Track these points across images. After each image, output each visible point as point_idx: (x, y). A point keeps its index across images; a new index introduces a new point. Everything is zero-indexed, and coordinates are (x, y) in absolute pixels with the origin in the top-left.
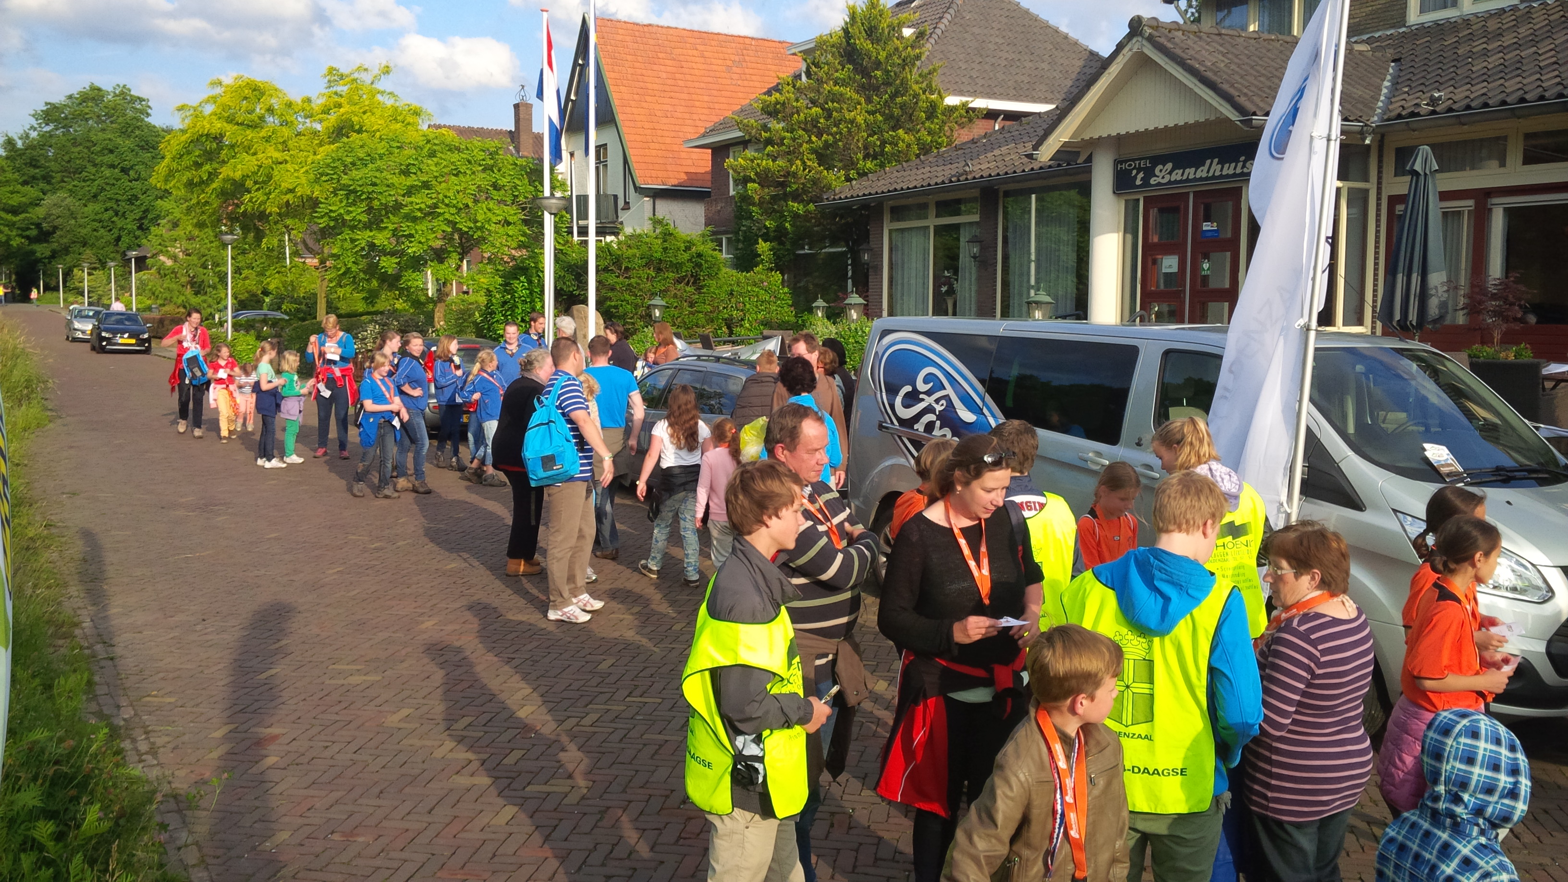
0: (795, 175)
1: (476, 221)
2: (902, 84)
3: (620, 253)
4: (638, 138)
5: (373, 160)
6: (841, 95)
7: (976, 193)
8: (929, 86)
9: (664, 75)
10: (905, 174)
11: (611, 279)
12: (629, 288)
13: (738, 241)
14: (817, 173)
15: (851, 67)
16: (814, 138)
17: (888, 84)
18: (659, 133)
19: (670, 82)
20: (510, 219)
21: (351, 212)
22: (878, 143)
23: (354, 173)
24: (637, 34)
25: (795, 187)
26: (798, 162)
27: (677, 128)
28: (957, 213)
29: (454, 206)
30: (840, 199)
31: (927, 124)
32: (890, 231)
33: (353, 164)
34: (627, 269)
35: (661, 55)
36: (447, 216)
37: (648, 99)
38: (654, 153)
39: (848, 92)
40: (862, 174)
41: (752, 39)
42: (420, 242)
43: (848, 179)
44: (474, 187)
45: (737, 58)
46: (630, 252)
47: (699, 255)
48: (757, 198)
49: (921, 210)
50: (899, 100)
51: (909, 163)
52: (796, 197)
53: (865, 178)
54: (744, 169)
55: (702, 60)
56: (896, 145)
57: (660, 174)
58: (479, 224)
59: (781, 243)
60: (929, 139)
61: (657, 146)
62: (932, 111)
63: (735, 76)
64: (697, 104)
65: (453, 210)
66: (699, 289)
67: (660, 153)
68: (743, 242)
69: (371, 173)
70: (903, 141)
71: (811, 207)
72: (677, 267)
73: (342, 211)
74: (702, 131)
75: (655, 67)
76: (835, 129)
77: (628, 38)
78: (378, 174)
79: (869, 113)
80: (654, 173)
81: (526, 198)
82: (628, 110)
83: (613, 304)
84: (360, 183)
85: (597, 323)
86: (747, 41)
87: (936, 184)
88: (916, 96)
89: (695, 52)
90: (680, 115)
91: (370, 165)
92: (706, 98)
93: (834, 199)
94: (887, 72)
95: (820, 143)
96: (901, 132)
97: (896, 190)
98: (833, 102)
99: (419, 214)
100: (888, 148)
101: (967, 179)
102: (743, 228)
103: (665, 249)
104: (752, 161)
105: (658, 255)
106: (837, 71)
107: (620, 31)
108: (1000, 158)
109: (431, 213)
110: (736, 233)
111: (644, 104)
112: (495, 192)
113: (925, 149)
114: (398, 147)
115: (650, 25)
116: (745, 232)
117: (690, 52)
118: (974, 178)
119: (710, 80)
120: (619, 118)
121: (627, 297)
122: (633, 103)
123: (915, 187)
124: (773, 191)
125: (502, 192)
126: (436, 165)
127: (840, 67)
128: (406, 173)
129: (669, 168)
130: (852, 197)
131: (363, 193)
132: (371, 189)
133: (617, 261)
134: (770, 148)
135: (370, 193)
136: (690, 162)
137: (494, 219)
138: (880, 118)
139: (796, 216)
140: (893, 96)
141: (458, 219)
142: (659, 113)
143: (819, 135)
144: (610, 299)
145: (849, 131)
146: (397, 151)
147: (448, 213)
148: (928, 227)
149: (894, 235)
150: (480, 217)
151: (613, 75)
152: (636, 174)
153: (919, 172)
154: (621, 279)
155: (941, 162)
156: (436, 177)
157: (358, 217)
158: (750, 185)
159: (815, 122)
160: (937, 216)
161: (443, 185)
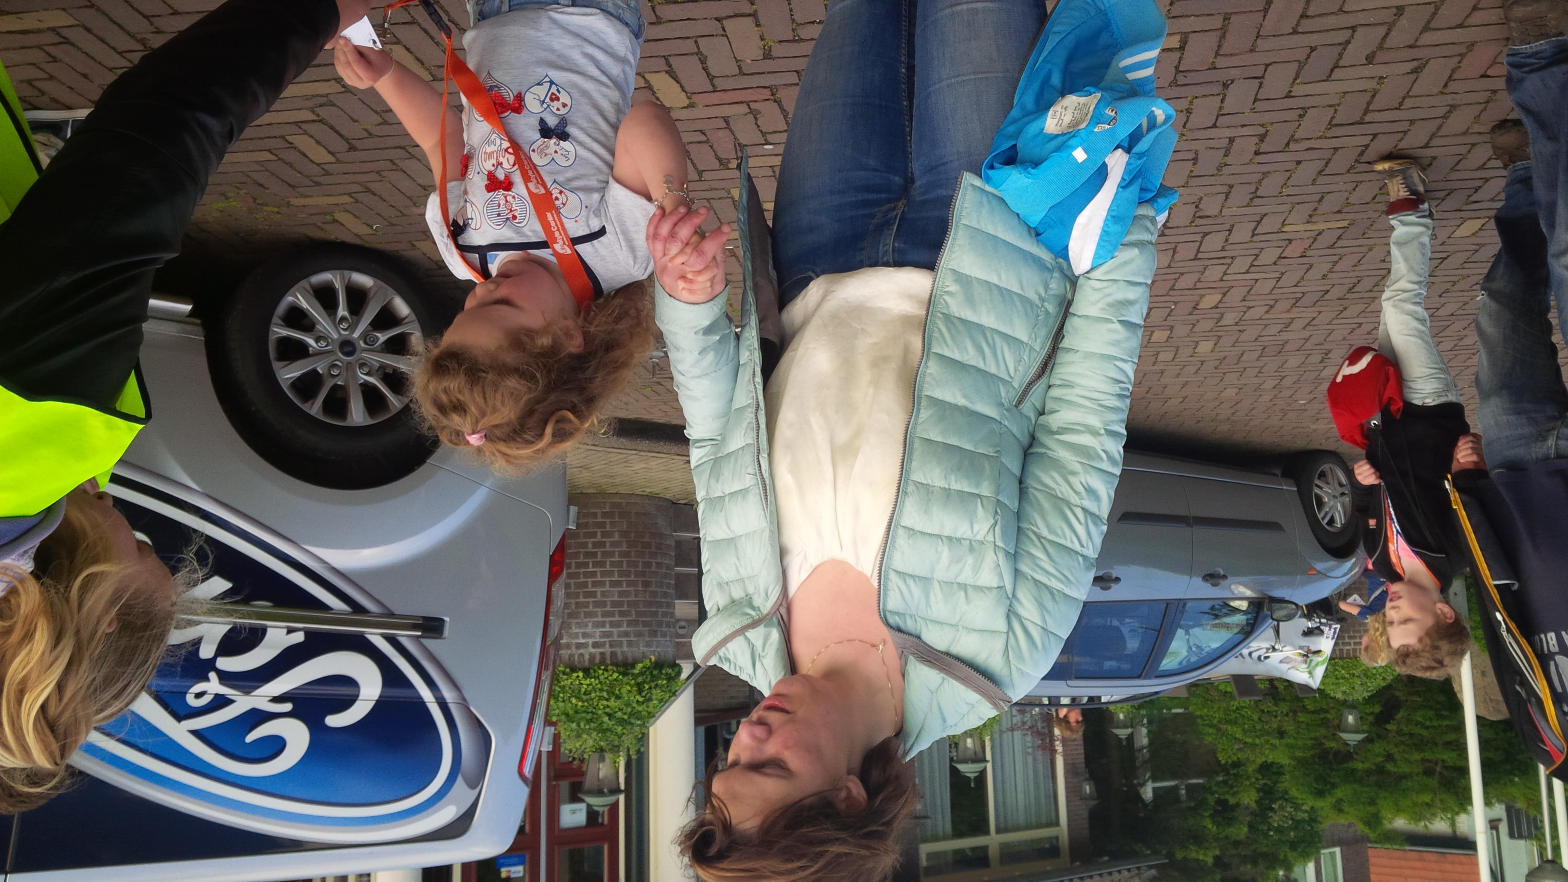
28: (957, 852)
30: (1129, 870)
32: (1057, 824)
49: (1011, 855)
57: (1449, 867)
80: (1458, 868)
93: (1138, 868)
105: (1384, 793)
130: (1110, 874)
139: (1200, 841)
160: (985, 849)
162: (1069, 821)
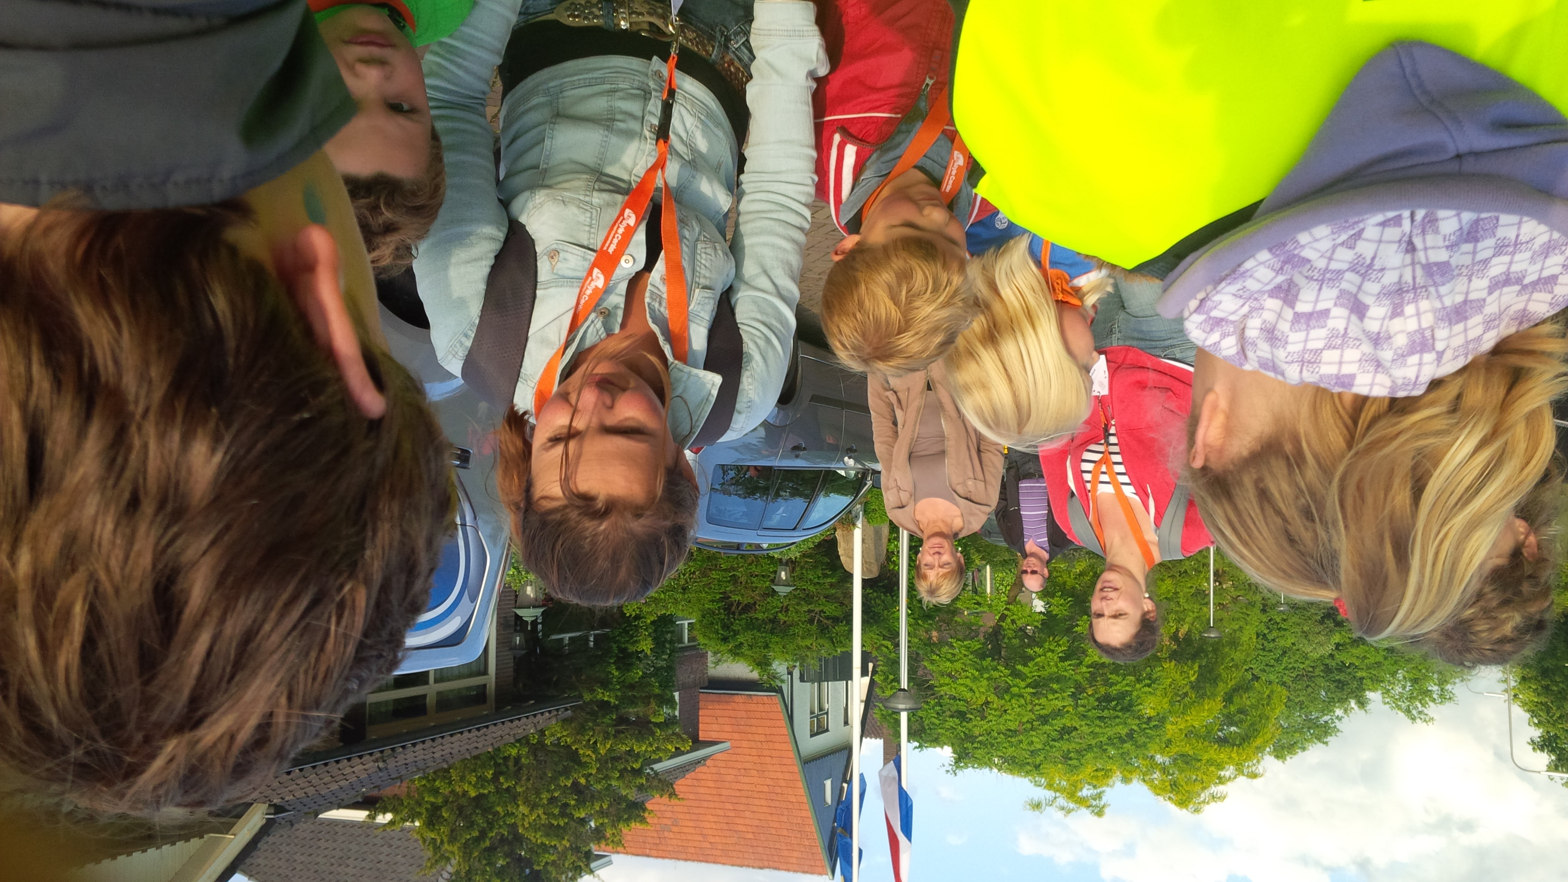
0: (607, 737)
1: (988, 679)
2: (471, 853)
3: (820, 641)
4: (777, 746)
5: (1100, 746)
6: (547, 835)
7: (373, 733)
8: (437, 848)
9: (747, 814)
10: (467, 747)
11: (831, 609)
12: (808, 598)
13: (671, 642)
14: (580, 742)
15: (536, 868)
16: (583, 781)
17: (491, 850)
18: (754, 752)
19: (742, 807)
20: (947, 680)
21: (1127, 685)
22: (502, 779)
23: (1123, 731)
24: (776, 858)
25: (607, 720)
26: (602, 752)
27: (734, 758)
28: (397, 701)
29: (1013, 696)
30: (550, 712)
31: (440, 800)
32: (485, 672)
33: (1123, 741)
34: (811, 621)
35: (750, 836)
36: (1023, 684)
37: (766, 789)
38: (760, 730)
39: (538, 838)
40: (523, 741)
41: (648, 856)
42: (1053, 651)
43: (542, 733)
44: (990, 718)
45: (666, 834)
46: (808, 642)
47: (725, 640)
48: (653, 705)
49: (445, 703)
50: (476, 834)
51: (463, 757)
52: (604, 706)
53: (518, 737)
54: (668, 739)
55: (705, 832)
56: (479, 778)
57: (753, 707)
58: (986, 675)
59: (623, 651)
60: (437, 783)
61: (757, 738)
62: (433, 819)
63: (668, 815)
64: (711, 784)
65: (1015, 690)
66: (725, 597)
67: (754, 729)
68: (666, 641)
69: (1104, 731)
70: (470, 783)
71: (587, 697)
72: (752, 625)
73: (1138, 686)
74: (708, 762)
75: (757, 823)
76: (556, 795)
77: (786, 853)
78: (1097, 730)
79: (513, 814)
80: (761, 708)
81: (927, 703)
82: (787, 776)
83: (829, 580)
84: (1117, 720)
85: (851, 557)
86: (654, 853)
87: (423, 742)
88: (452, 839)
89: (712, 840)
90: (731, 771)
91: (1104, 739)
92: (702, 790)
93: (557, 710)
94: (489, 864)
95: (576, 776)
96: (473, 794)
97: (478, 729)
98: (558, 825)
99: (1055, 686)
100: (489, 774)
101: (382, 752)
102: (665, 657)
103: (766, 646)
104: (658, 749)
105: (775, 639)
106: (554, 862)
107: (794, 860)
108: (337, 779)
109: (1040, 686)
110: (673, 651)
111: (769, 782)
112: (964, 709)
113: (444, 773)
114: (1071, 759)
115: (761, 868)
116: (663, 653)
117: (717, 839)
118: (371, 754)
119: (696, 811)
120: (797, 768)
121: (812, 588)
122: (782, 783)
123: (451, 735)
124: (633, 712)
125: (954, 709)
126: (1032, 742)
127: (550, 868)
128: (1066, 731)
129: (744, 714)
130: (535, 716)
131: (1114, 709)
132: (1106, 713)
133: (823, 630)
134: (636, 766)
135: (1106, 708)
136: (720, 720)
137: (968, 682)
138: (499, 809)
139: (605, 684)
140: (483, 835)
141: (1009, 680)
142: (754, 773)
143: (575, 784)
144: (832, 585)
145: (538, 793)
146: (1072, 755)
147: (1019, 686)
148: (436, 681)
149: (482, 668)
150: (985, 683)
151: (804, 814)
152: (780, 707)
153: (449, 750)
154: (817, 609)
155: (421, 765)
156: (1032, 729)
157: (1119, 679)
158: (661, 719)
159: (581, 803)
160: (424, 697)
161: (1025, 720)
162: (497, 669)
